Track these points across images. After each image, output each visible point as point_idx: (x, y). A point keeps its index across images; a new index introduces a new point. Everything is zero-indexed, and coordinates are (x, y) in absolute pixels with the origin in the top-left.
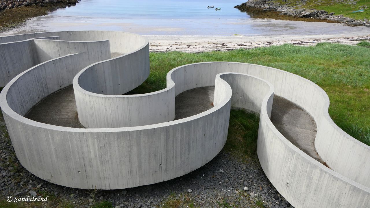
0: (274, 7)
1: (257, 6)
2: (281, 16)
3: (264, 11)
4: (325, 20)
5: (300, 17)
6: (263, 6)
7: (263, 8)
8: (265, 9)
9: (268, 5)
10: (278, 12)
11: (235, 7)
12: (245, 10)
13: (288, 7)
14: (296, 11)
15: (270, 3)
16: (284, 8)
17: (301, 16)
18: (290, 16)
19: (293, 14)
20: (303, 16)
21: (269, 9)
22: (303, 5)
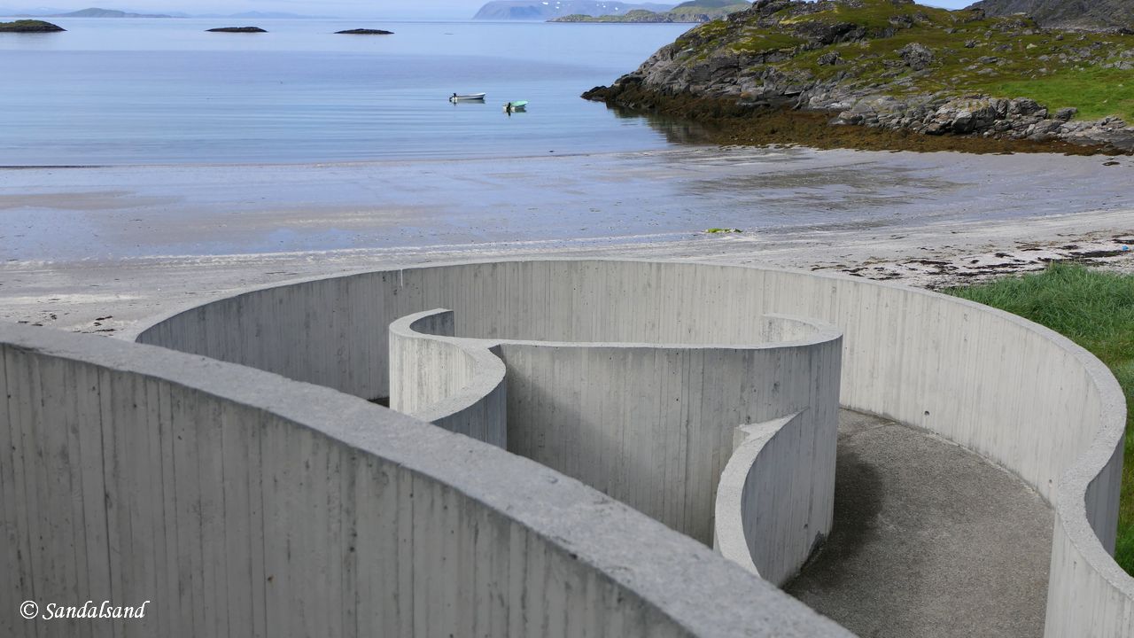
0: (788, 92)
1: (698, 87)
2: (839, 131)
3: (744, 112)
4: (1050, 143)
5: (929, 133)
6: (730, 89)
7: (732, 96)
8: (747, 98)
9: (755, 83)
10: (818, 114)
11: (587, 96)
12: (643, 107)
13: (853, 87)
14: (900, 109)
15: (765, 75)
16: (836, 93)
17: (933, 128)
18: (881, 130)
19: (894, 121)
20: (943, 127)
21: (766, 99)
22: (921, 79)
